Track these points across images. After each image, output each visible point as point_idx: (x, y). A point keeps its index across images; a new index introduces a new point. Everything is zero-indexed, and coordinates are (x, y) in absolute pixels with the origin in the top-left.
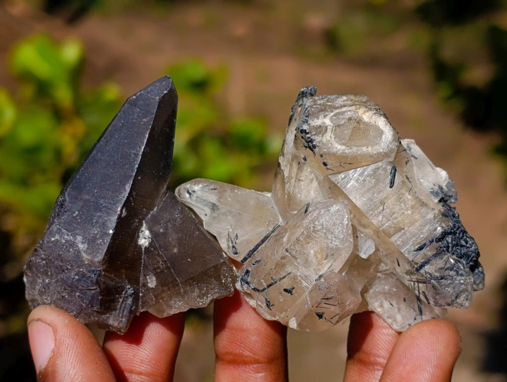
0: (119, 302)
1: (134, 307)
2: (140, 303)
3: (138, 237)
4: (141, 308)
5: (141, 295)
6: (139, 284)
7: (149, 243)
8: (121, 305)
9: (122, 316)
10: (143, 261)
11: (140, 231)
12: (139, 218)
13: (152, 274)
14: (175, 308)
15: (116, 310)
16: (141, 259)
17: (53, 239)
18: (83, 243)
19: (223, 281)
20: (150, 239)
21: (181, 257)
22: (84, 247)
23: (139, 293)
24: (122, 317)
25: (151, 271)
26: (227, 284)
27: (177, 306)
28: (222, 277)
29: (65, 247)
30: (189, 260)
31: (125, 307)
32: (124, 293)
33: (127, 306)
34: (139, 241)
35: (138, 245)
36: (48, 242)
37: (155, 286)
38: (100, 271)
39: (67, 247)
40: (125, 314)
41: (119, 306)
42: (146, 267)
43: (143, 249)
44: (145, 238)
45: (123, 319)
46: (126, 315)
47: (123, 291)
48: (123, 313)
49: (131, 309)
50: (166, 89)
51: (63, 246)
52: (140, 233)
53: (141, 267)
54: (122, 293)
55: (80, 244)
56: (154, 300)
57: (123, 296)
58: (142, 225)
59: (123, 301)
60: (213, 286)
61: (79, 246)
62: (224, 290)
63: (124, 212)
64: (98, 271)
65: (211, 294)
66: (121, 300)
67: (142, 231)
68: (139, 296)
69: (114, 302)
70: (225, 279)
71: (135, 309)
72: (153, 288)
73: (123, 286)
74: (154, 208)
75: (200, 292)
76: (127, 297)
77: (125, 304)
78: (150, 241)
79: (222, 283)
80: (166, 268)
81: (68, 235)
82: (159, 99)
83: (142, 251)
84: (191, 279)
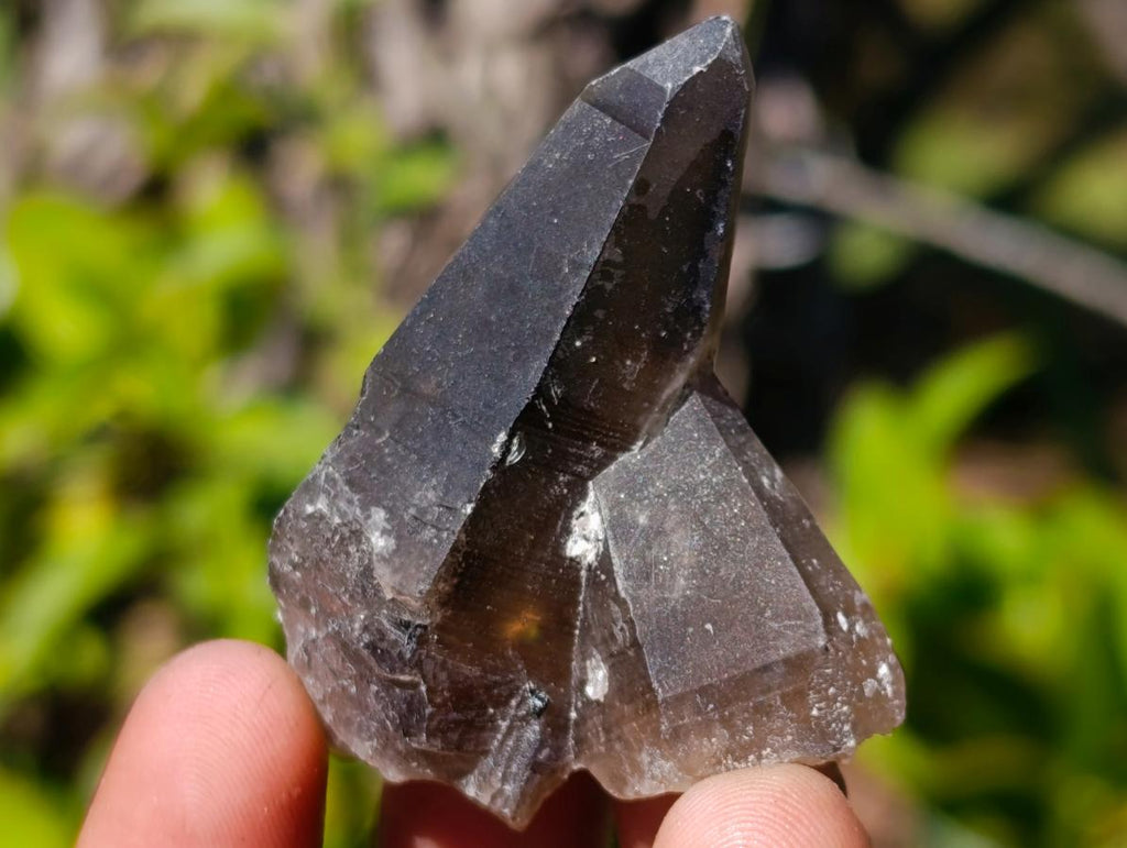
0: (496, 729)
1: (545, 752)
2: (571, 742)
3: (567, 531)
4: (572, 756)
5: (573, 715)
6: (569, 683)
7: (597, 555)
8: (502, 743)
9: (504, 775)
10: (581, 608)
11: (576, 513)
12: (573, 474)
13: (599, 657)
14: (653, 777)
15: (486, 753)
16: (576, 603)
17: (310, 509)
18: (384, 532)
19: (815, 712)
20: (601, 544)
21: (685, 614)
22: (386, 547)
23: (568, 711)
24: (504, 779)
25: (596, 647)
26: (829, 724)
27: (657, 772)
28: (812, 696)
29: (337, 538)
30: (709, 626)
31: (516, 748)
32: (514, 703)
33: (524, 745)
34: (570, 544)
35: (565, 558)
36: (296, 517)
37: (605, 697)
38: (425, 627)
39: (342, 539)
40: (514, 768)
41: (496, 743)
42: (586, 630)
43: (583, 573)
44: (586, 539)
45: (508, 788)
46: (517, 774)
47: (511, 696)
48: (508, 767)
49: (535, 756)
50: (703, 60)
51: (335, 532)
52: (574, 522)
53: (575, 627)
54: (506, 703)
55: (377, 534)
56: (603, 740)
57: (512, 712)
58: (583, 495)
59: (510, 729)
60: (779, 723)
61: (373, 540)
62: (815, 741)
63: (514, 448)
64: (419, 626)
65: (772, 746)
66: (504, 725)
67: (582, 514)
68: (568, 719)
69: (483, 729)
70: (823, 705)
71: (549, 758)
72: (598, 702)
73: (512, 681)
74: (633, 443)
75: (732, 736)
76: (524, 719)
77: (518, 740)
78: (602, 549)
79: (808, 718)
80: (631, 646)
81: (350, 502)
82: (673, 90)
83: (578, 577)
84: (703, 691)
